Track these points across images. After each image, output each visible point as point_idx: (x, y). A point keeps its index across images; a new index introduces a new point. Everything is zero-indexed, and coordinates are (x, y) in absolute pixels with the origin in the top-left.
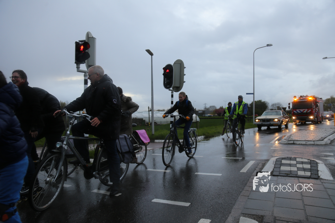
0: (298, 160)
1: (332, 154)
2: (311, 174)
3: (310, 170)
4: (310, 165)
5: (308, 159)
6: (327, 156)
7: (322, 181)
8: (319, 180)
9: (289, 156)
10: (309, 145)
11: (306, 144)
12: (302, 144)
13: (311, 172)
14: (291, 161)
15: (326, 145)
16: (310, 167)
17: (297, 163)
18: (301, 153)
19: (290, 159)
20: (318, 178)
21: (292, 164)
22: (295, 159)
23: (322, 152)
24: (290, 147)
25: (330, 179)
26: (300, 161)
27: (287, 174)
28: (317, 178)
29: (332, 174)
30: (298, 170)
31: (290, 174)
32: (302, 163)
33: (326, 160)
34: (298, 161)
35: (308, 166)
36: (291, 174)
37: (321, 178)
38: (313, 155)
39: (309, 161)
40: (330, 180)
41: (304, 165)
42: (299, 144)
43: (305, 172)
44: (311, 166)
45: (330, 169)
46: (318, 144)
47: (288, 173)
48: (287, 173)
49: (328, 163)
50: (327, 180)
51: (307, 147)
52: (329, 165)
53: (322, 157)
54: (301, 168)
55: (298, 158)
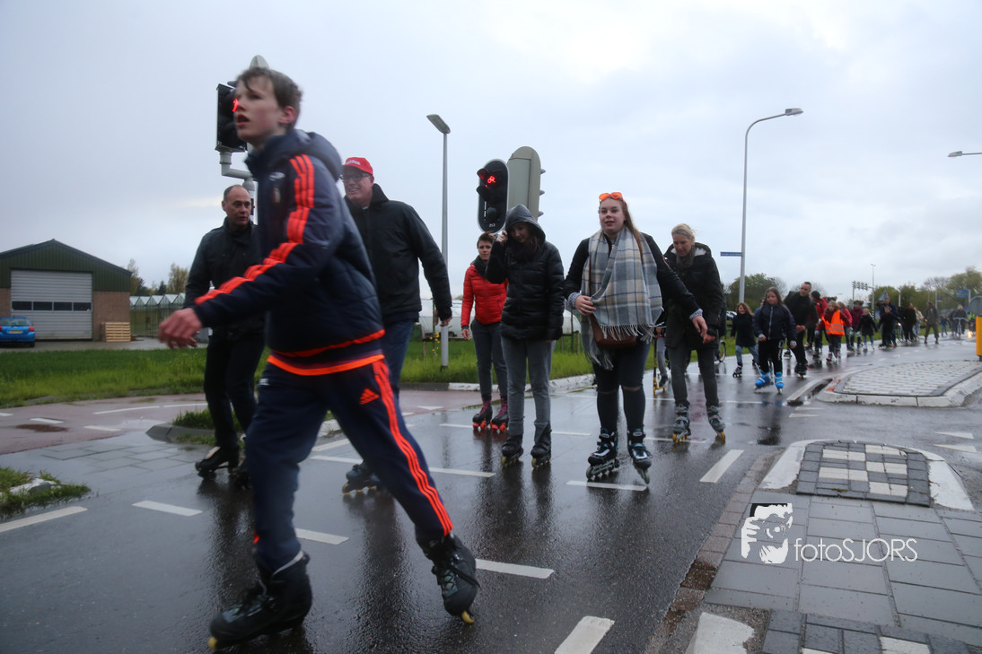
0: (870, 449)
1: (969, 435)
2: (909, 491)
3: (906, 481)
4: (905, 466)
5: (900, 449)
6: (953, 441)
7: (941, 512)
8: (930, 509)
9: (845, 438)
10: (902, 406)
11: (893, 406)
12: (880, 405)
13: (907, 485)
14: (850, 453)
15: (951, 408)
16: (905, 472)
17: (867, 460)
18: (879, 431)
19: (848, 446)
20: (928, 504)
21: (853, 461)
22: (861, 447)
23: (939, 429)
24: (847, 413)
25: (965, 509)
26: (875, 454)
27: (839, 491)
28: (926, 503)
29: (969, 494)
30: (870, 480)
31: (847, 491)
32: (883, 459)
33: (952, 452)
34: (870, 454)
35: (901, 469)
36: (850, 490)
37: (938, 505)
38: (913, 438)
39: (903, 453)
40: (963, 511)
41: (887, 464)
42: (873, 405)
43: (892, 486)
44: (908, 469)
45: (962, 478)
46: (927, 405)
47: (841, 487)
48: (837, 487)
49: (959, 459)
50: (957, 510)
51: (895, 414)
52: (960, 465)
53: (941, 443)
54: (879, 473)
55: (870, 444)
